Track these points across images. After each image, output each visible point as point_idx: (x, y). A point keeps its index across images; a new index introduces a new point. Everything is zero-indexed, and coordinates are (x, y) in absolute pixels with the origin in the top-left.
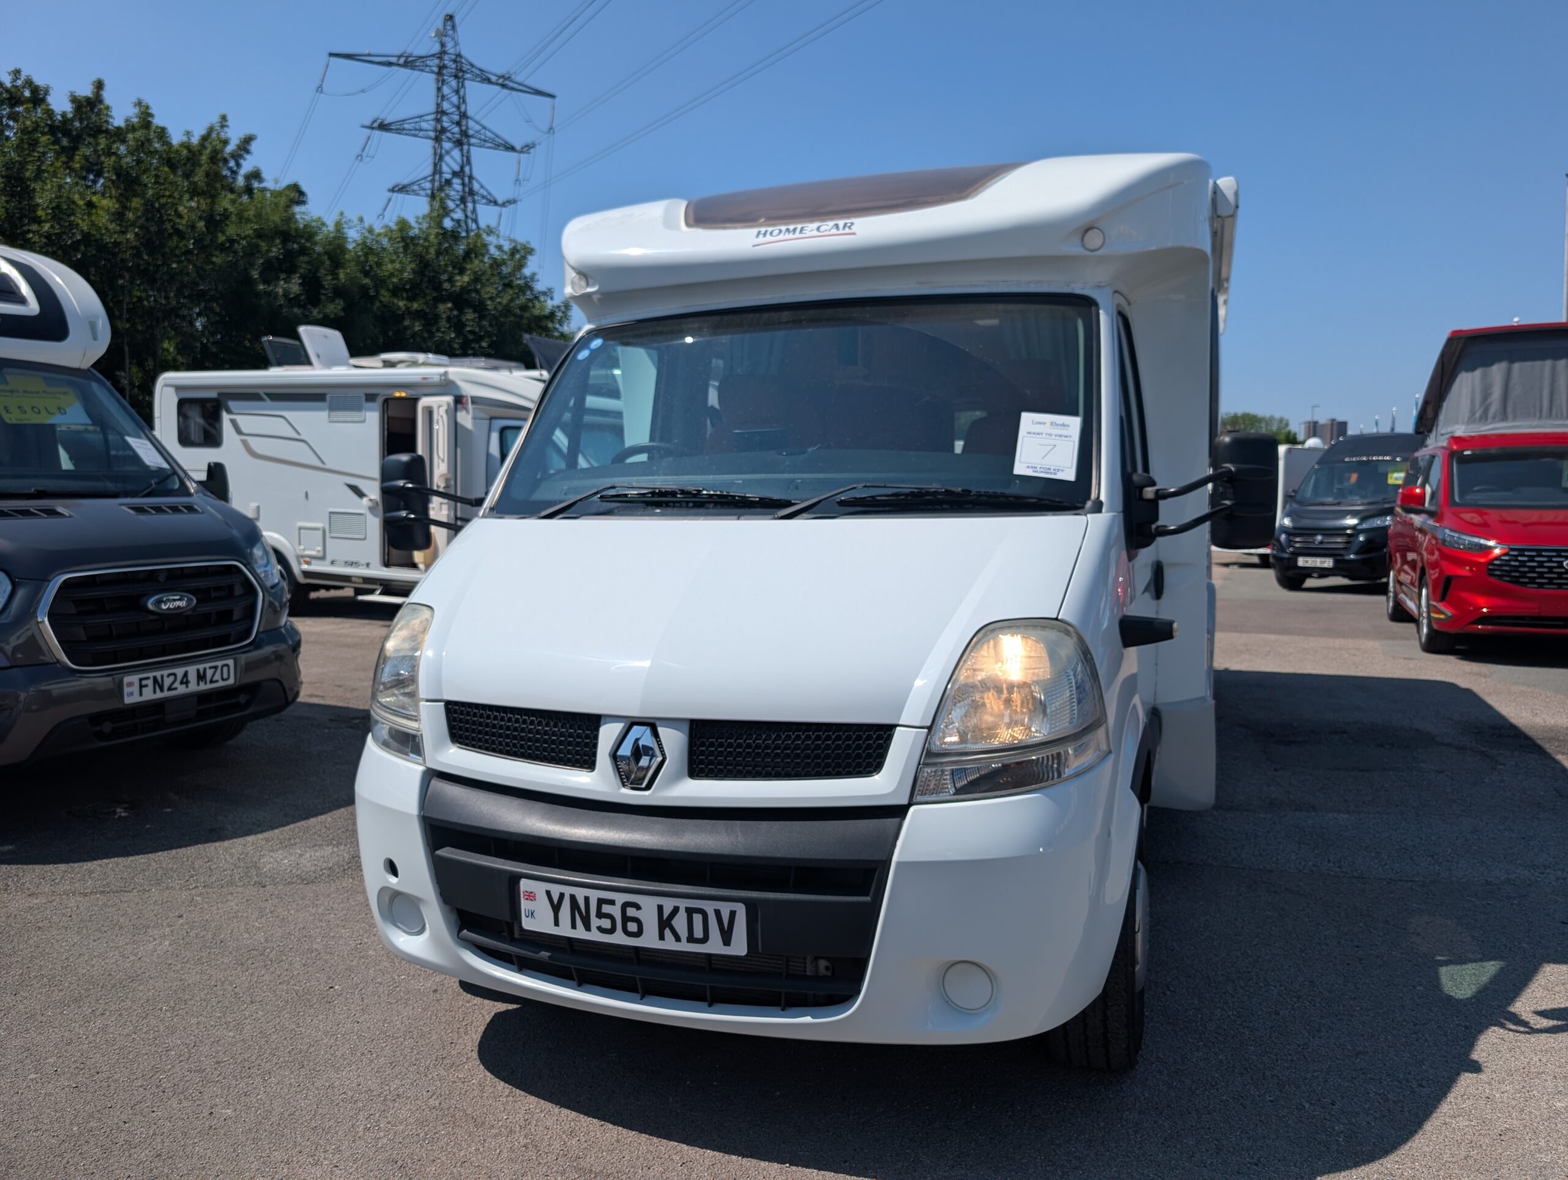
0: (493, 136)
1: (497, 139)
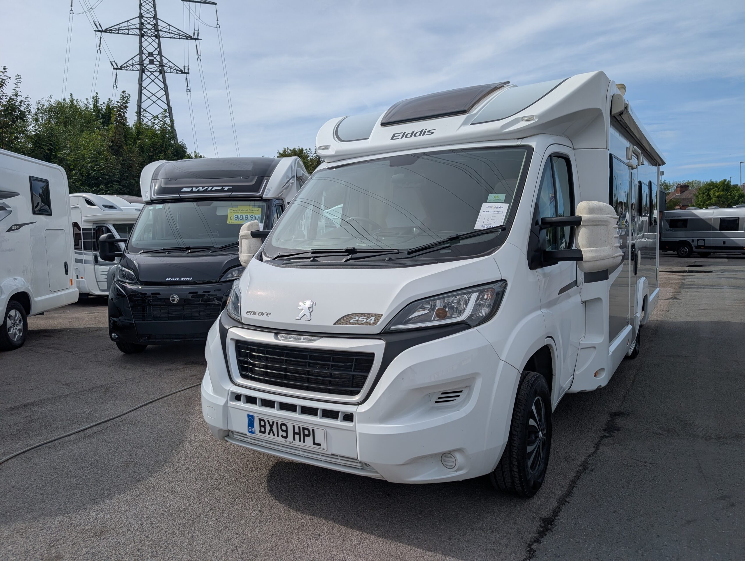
0: (176, 30)
1: (178, 31)
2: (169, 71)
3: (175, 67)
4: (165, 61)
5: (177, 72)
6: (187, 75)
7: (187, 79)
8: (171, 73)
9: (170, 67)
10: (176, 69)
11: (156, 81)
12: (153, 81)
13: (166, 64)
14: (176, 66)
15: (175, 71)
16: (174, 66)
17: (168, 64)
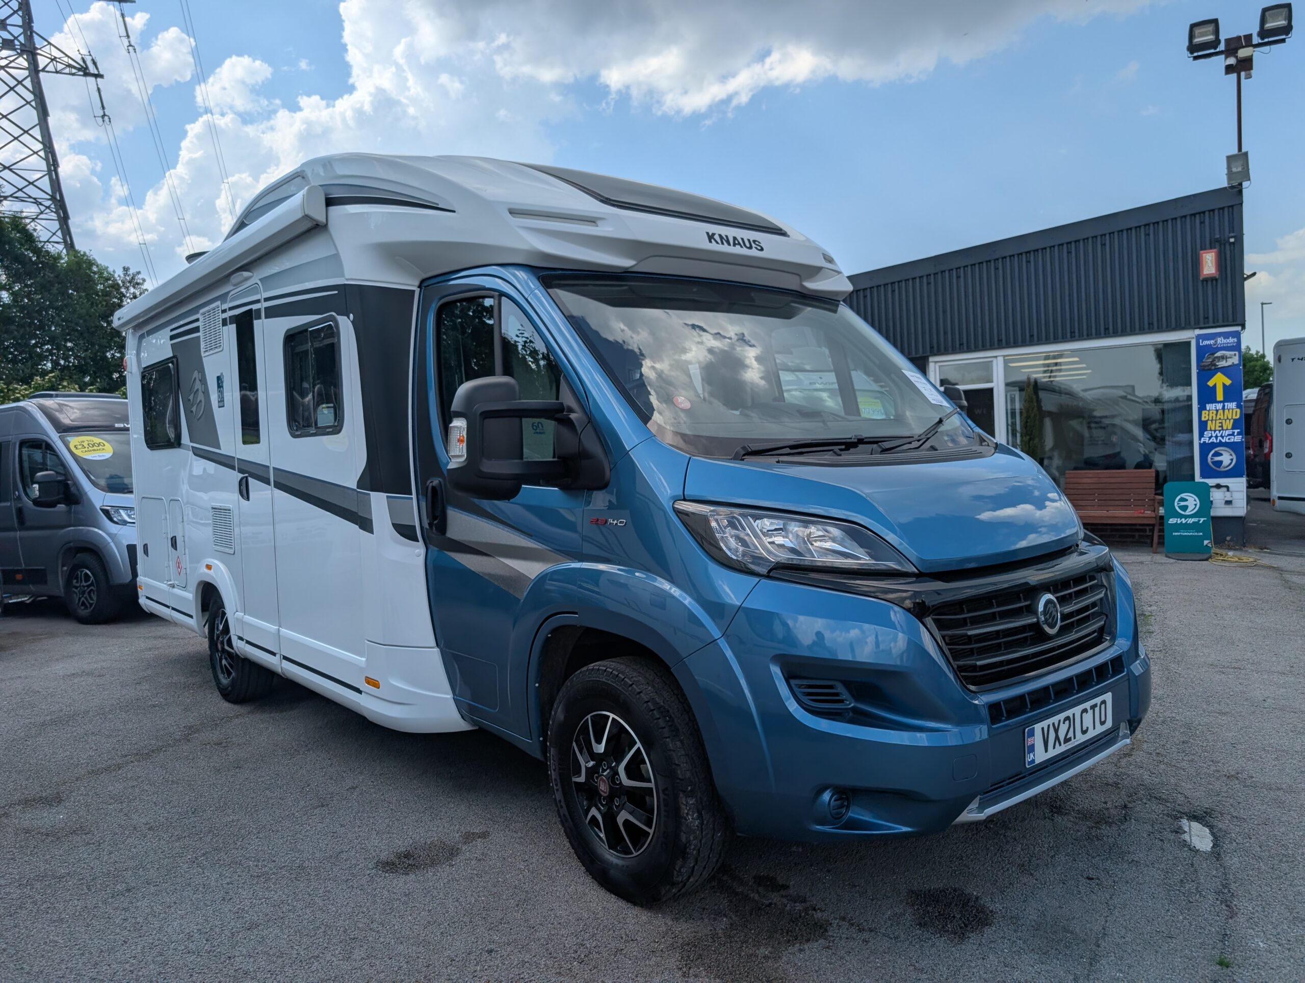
2: (51, 68)
3: (66, 59)
4: (38, 42)
5: (74, 71)
6: (99, 79)
7: (99, 89)
8: (57, 72)
9: (54, 59)
10: (69, 66)
11: (19, 89)
12: (12, 89)
13: (40, 49)
14: (67, 55)
15: (67, 70)
16: (64, 56)
17: (47, 49)
